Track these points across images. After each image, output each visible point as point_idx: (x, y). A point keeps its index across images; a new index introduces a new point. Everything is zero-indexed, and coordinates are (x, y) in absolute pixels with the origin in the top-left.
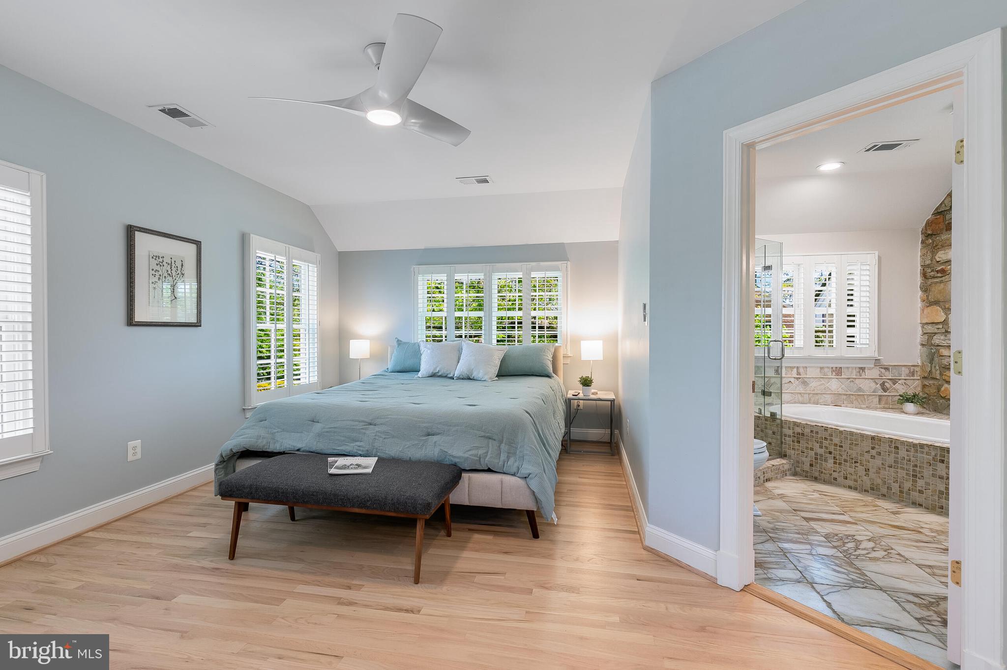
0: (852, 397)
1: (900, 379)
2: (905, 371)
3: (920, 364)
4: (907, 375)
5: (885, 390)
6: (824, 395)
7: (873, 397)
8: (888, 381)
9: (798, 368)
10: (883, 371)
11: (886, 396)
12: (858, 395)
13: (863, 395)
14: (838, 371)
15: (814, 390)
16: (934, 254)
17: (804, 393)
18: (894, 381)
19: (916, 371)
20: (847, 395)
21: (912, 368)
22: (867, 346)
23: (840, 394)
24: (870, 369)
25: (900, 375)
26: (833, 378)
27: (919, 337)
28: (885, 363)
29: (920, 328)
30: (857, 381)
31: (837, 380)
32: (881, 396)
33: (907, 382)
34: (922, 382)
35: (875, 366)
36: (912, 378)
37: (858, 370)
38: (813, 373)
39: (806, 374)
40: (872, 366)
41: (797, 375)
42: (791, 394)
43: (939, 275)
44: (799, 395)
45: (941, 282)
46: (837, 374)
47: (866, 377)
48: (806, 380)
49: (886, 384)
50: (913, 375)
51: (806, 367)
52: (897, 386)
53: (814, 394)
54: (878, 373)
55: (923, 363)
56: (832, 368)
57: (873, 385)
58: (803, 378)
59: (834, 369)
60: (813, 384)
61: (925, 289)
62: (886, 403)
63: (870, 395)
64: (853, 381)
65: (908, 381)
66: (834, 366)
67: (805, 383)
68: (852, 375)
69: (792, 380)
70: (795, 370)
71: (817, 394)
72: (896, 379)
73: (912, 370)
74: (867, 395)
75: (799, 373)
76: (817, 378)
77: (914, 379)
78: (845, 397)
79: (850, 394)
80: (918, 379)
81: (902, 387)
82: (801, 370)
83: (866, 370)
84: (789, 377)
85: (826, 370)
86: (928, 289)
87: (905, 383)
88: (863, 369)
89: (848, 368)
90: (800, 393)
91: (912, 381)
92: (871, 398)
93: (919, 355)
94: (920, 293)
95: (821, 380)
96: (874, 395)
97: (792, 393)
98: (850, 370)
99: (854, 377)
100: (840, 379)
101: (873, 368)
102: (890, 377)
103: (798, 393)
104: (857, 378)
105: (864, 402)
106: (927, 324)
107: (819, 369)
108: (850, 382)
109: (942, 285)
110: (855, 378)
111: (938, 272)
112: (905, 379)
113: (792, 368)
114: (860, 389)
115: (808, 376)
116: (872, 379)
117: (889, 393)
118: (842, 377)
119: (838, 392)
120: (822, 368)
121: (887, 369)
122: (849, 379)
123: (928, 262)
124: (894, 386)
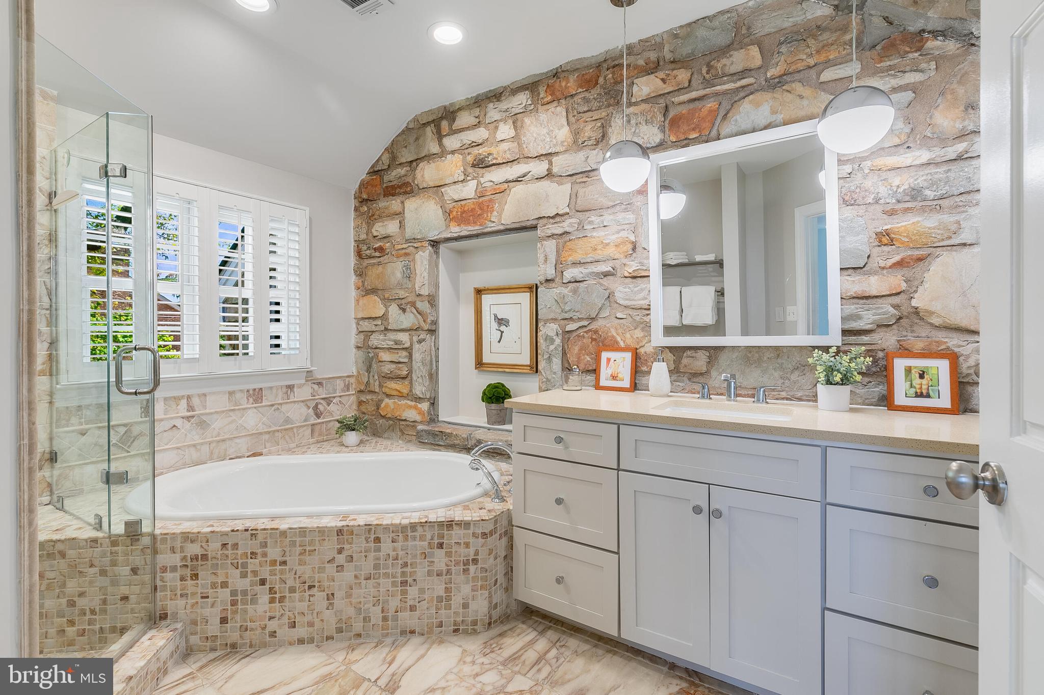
0: (277, 434)
1: (334, 397)
2: (340, 384)
3: (355, 374)
4: (343, 391)
5: (318, 415)
6: (237, 441)
7: (305, 428)
8: (322, 401)
9: (189, 397)
10: (316, 387)
11: (320, 423)
12: (286, 430)
13: (292, 428)
14: (257, 395)
15: (218, 435)
16: (370, 226)
17: (202, 444)
18: (328, 401)
19: (352, 384)
20: (269, 433)
21: (347, 379)
22: (297, 352)
23: (261, 434)
24: (300, 386)
25: (335, 391)
26: (250, 408)
27: (353, 339)
28: (318, 375)
29: (354, 326)
30: (284, 408)
31: (255, 410)
32: (313, 425)
33: (342, 400)
34: (358, 398)
35: (307, 381)
36: (347, 393)
37: (284, 390)
38: (216, 403)
39: (205, 407)
40: (303, 381)
41: (188, 411)
42: (175, 452)
43: (377, 254)
44: (192, 450)
45: (379, 264)
46: (256, 401)
47: (296, 399)
48: (204, 418)
49: (320, 406)
50: (348, 390)
51: (205, 395)
52: (332, 407)
53: (218, 442)
54: (311, 391)
55: (358, 372)
56: (248, 391)
57: (304, 410)
58: (199, 416)
59: (251, 392)
60: (217, 424)
61: (360, 273)
62: (320, 435)
63: (301, 427)
64: (278, 409)
65: (343, 398)
66: (251, 387)
67: (203, 424)
68: (277, 399)
69: (179, 423)
70: (184, 403)
71: (223, 440)
72: (330, 397)
73: (347, 383)
74: (297, 427)
75: (191, 408)
76: (223, 412)
77: (349, 395)
78: (267, 437)
79: (274, 431)
80: (353, 394)
81: (337, 407)
82: (196, 401)
83: (295, 390)
84: (172, 418)
85: (238, 395)
86: (364, 273)
87: (340, 401)
88: (291, 387)
89: (271, 388)
90: (194, 446)
91: (347, 398)
92: (302, 430)
93: (354, 361)
94: (353, 278)
95: (231, 414)
96: (305, 426)
97: (178, 448)
98: (274, 391)
99: (281, 402)
100: (260, 409)
101: (304, 384)
102: (324, 396)
103: (189, 446)
104: (284, 403)
105: (293, 439)
106: (363, 319)
107: (227, 395)
108: (274, 410)
109: (380, 268)
110: (281, 404)
111: (375, 249)
112: (340, 396)
113: (177, 399)
114: (288, 420)
115: (207, 411)
116: (303, 401)
117: (324, 418)
118: (263, 404)
119: (257, 430)
120: (231, 393)
121: (320, 384)
122: (272, 405)
123: (363, 236)
124: (329, 408)
